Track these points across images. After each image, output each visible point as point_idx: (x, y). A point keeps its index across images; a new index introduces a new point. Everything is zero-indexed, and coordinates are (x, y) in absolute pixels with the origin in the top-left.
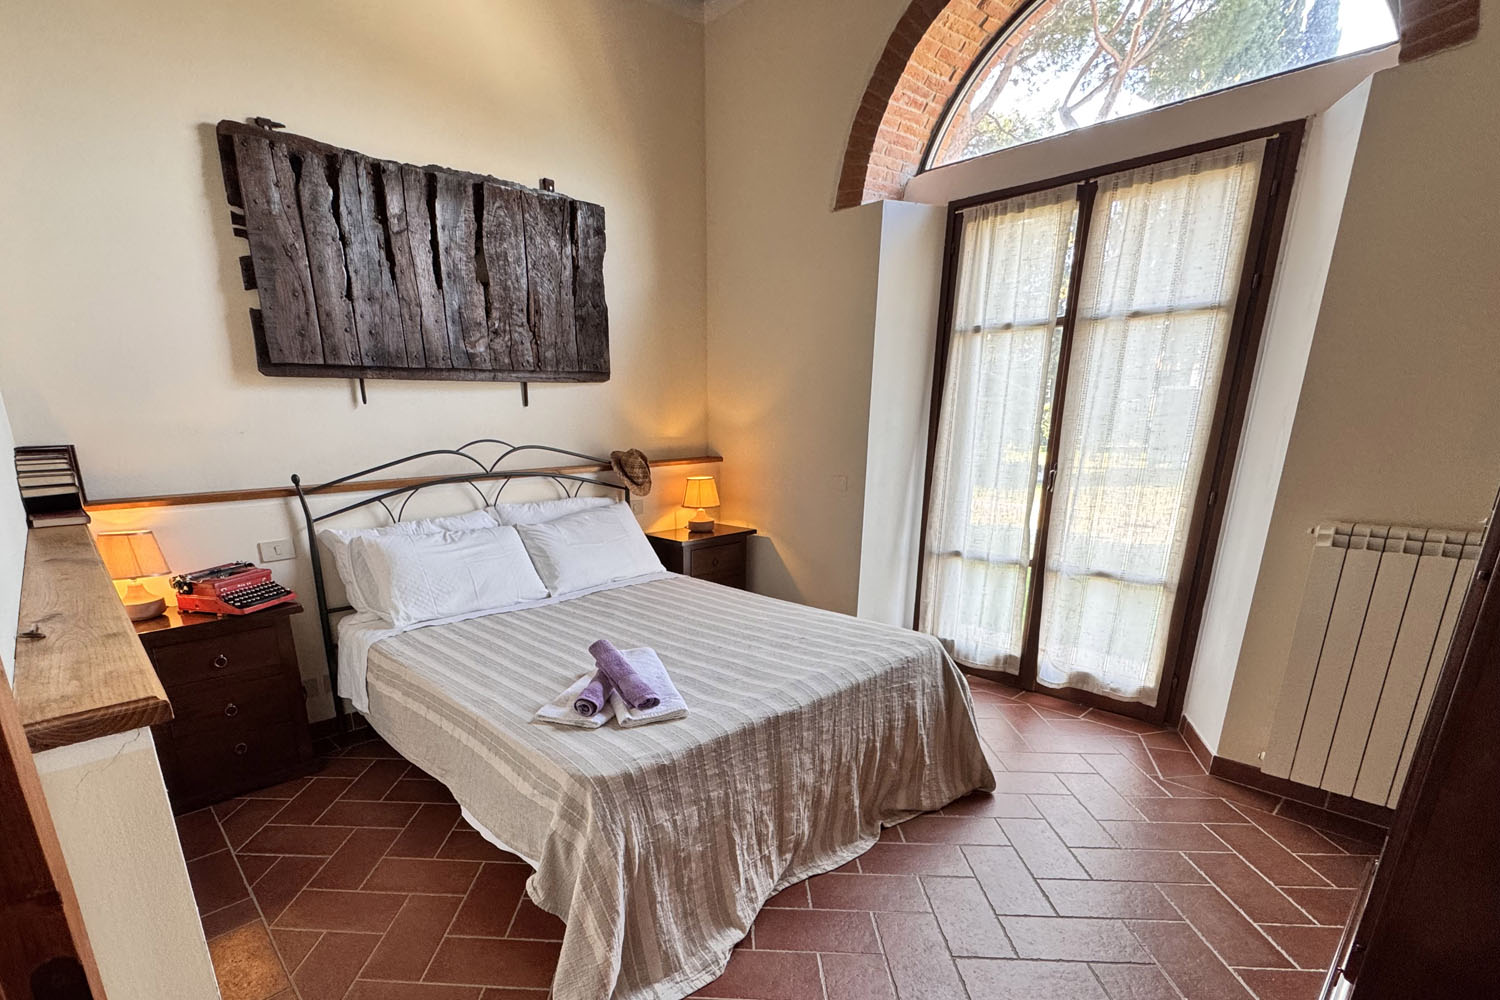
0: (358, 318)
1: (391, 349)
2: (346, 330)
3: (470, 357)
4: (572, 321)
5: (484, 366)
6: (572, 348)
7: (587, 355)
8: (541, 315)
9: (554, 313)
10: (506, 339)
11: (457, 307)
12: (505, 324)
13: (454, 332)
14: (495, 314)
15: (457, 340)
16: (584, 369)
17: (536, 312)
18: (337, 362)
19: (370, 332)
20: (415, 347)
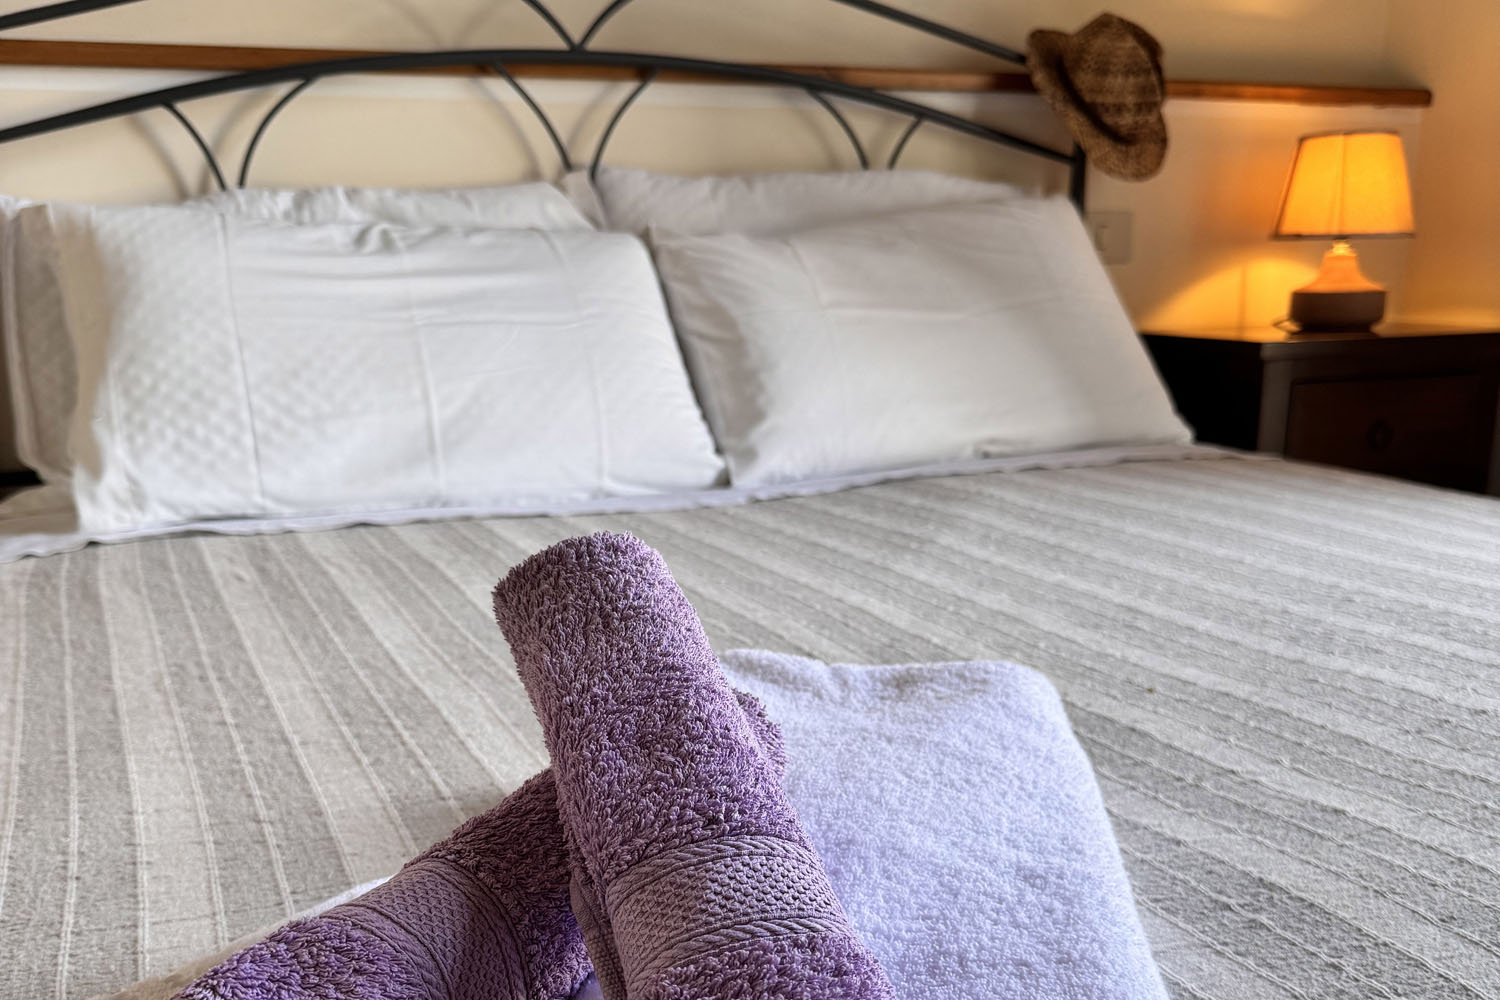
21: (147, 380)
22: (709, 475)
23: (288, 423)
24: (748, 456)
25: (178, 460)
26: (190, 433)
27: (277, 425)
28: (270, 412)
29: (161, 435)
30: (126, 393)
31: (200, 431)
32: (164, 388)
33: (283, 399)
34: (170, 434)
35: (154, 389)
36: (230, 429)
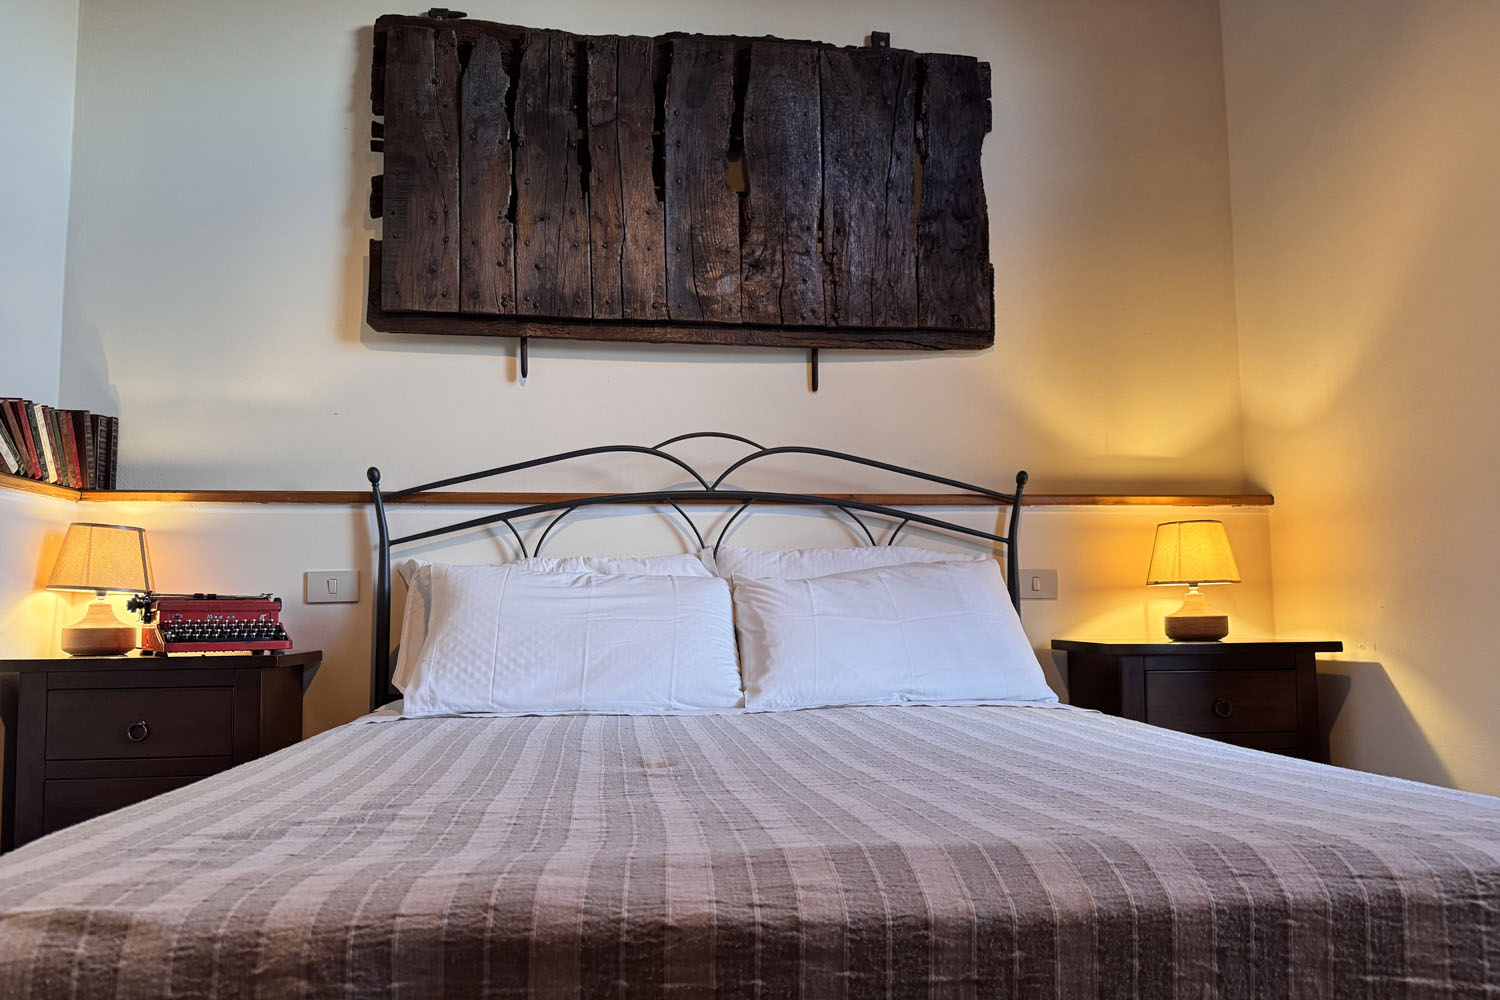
0: (521, 245)
1: (567, 290)
2: (499, 264)
3: (703, 302)
4: (911, 244)
5: (727, 319)
6: (907, 287)
7: (940, 299)
8: (847, 235)
9: (872, 232)
10: (775, 275)
11: (687, 227)
12: (774, 250)
13: (679, 266)
14: (756, 237)
15: (681, 278)
16: (931, 323)
17: (838, 231)
18: (478, 309)
19: (537, 266)
20: (609, 288)
21: (452, 645)
22: (735, 701)
23: (512, 666)
24: (756, 691)
25: (456, 683)
26: (465, 671)
27: (507, 668)
28: (505, 660)
29: (452, 670)
30: (441, 651)
31: (470, 669)
32: (458, 648)
33: (513, 655)
34: (456, 670)
35: (454, 648)
36: (484, 668)
